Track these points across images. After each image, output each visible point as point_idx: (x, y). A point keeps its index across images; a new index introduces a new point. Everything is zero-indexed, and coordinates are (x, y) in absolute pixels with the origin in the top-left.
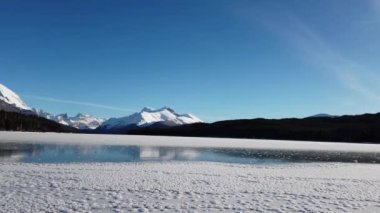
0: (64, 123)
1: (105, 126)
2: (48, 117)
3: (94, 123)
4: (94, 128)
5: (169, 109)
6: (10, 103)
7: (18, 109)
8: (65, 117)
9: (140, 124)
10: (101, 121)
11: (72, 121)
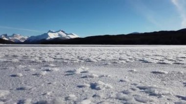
0: (6, 39)
1: (29, 40)
3: (23, 39)
4: (23, 41)
5: (62, 31)
8: (6, 36)
9: (47, 39)
10: (26, 38)
11: (10, 38)
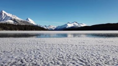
0: (45, 28)
1: (57, 28)
2: (41, 27)
3: (54, 28)
4: (54, 29)
5: (76, 22)
6: (31, 23)
7: (34, 25)
8: (46, 26)
9: (67, 27)
10: (55, 27)
11: (48, 27)
